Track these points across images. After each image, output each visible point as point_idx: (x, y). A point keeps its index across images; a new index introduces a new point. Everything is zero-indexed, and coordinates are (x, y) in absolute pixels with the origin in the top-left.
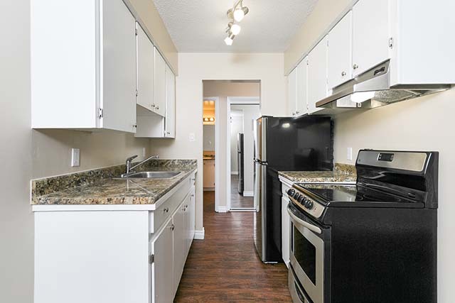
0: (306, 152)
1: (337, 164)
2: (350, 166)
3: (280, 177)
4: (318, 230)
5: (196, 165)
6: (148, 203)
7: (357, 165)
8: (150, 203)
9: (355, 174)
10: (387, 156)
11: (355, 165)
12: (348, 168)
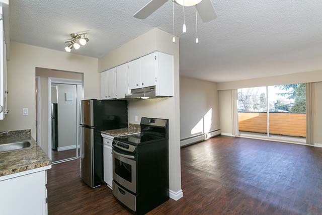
0: (112, 118)
1: (130, 124)
2: (137, 125)
3: (102, 134)
4: (133, 157)
5: (30, 134)
6: (47, 165)
7: (141, 124)
8: (49, 165)
9: (140, 129)
10: (153, 120)
11: (140, 124)
12: (136, 126)
